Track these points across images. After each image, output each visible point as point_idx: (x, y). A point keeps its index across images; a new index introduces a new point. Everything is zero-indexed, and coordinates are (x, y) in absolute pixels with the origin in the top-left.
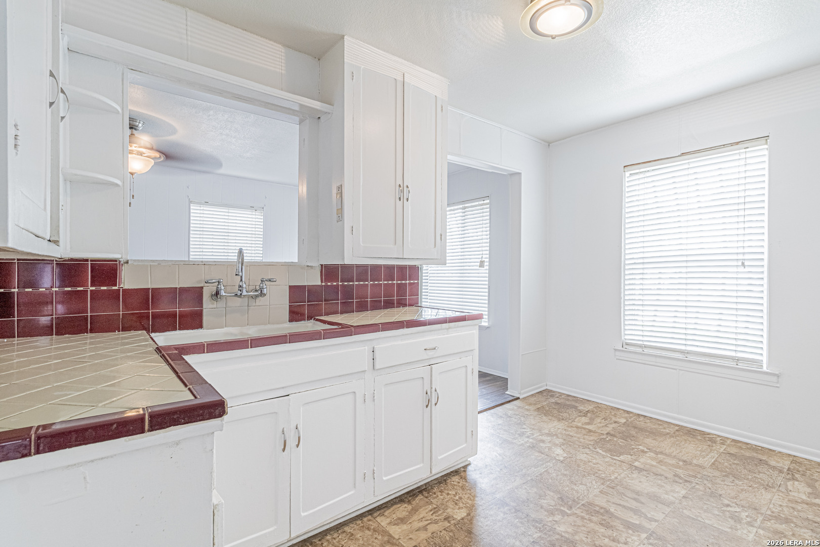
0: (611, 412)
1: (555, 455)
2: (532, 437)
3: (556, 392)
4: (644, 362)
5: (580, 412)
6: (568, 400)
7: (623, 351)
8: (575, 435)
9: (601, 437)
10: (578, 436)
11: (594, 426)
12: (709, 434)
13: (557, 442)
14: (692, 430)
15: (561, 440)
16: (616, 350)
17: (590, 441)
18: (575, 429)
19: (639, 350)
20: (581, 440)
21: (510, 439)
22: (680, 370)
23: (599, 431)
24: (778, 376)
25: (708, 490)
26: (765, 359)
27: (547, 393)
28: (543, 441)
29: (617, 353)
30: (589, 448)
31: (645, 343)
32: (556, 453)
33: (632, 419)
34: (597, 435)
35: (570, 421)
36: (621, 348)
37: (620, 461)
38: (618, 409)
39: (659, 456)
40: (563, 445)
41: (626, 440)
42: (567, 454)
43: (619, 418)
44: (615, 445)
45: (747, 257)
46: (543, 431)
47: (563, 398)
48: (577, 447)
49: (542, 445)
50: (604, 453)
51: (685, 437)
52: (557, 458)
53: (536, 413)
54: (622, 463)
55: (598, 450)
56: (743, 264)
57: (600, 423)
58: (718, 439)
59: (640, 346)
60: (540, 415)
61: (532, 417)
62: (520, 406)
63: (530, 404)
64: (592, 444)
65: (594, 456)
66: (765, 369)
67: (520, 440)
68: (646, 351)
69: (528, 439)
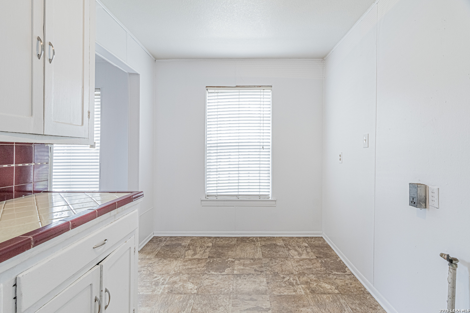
0: (201, 241)
1: (190, 291)
2: (165, 283)
3: (162, 237)
4: (217, 205)
5: (185, 247)
6: (172, 241)
7: (206, 200)
8: (192, 267)
9: (207, 261)
10: (194, 266)
11: (198, 255)
12: (249, 238)
13: (185, 278)
14: (242, 238)
15: (186, 275)
16: (202, 201)
17: (203, 267)
18: (189, 262)
19: (215, 198)
20: (198, 269)
21: (150, 293)
22: (236, 206)
23: (203, 258)
24: (275, 201)
25: (272, 272)
26: (270, 193)
27: (155, 240)
28: (175, 282)
29: (203, 202)
30: (206, 274)
31: (218, 194)
32: (189, 288)
33: (214, 241)
34: (204, 261)
35: (183, 257)
36: (205, 199)
37: (227, 274)
38: (204, 237)
39: (241, 261)
40: (190, 279)
41: (221, 258)
42: (197, 285)
43: (208, 243)
44: (217, 264)
45: (265, 144)
46: (171, 273)
47: (169, 240)
48: (199, 276)
49: (176, 286)
50: (215, 273)
51: (243, 244)
52: (193, 293)
53: (157, 259)
54: (229, 275)
55: (211, 272)
56: (263, 147)
57: (200, 251)
58: (254, 239)
59: (215, 196)
60: (161, 260)
61: (156, 264)
62: (142, 257)
63: (149, 253)
64: (205, 269)
65: (212, 278)
66: (270, 199)
67: (158, 290)
68: (219, 198)
69: (164, 286)
